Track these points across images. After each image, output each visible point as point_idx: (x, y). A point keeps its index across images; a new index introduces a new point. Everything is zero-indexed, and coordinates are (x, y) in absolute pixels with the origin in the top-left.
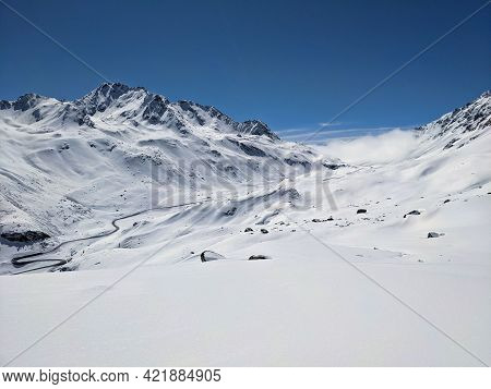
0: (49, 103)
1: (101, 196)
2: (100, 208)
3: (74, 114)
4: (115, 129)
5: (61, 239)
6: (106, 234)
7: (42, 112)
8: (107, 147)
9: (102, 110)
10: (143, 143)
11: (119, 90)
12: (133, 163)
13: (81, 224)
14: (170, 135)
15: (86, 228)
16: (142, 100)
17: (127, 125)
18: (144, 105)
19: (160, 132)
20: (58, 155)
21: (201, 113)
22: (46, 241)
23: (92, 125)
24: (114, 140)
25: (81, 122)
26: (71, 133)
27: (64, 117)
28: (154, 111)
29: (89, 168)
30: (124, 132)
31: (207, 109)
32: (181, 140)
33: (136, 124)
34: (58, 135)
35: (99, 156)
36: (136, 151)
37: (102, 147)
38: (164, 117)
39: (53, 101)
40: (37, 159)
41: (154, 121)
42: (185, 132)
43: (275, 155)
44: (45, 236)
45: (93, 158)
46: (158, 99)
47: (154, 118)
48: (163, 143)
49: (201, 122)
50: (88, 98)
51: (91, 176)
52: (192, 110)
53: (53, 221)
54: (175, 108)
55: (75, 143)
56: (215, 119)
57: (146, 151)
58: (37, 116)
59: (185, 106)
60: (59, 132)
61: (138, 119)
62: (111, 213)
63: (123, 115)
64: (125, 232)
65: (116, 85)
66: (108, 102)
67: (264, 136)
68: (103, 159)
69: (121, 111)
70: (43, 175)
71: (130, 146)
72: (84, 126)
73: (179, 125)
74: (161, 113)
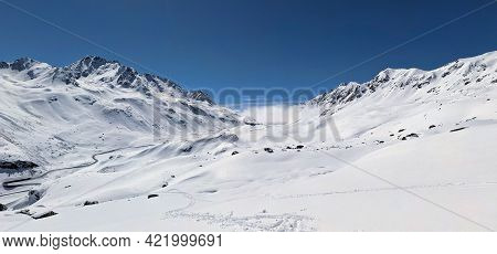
0: (42, 67)
1: (83, 137)
2: (82, 145)
3: (62, 75)
4: (95, 89)
5: (48, 168)
6: (87, 165)
7: (35, 73)
8: (89, 101)
9: (85, 75)
10: (117, 100)
11: (99, 62)
12: (110, 114)
13: (65, 157)
14: (139, 96)
15: (70, 159)
16: (117, 70)
17: (105, 87)
18: (118, 74)
19: (130, 94)
20: (49, 105)
21: (161, 83)
22: (34, 169)
23: (77, 85)
24: (94, 96)
25: (68, 82)
26: (59, 89)
27: (54, 77)
28: (126, 78)
29: (74, 116)
30: (103, 92)
31: (165, 81)
32: (147, 100)
33: (112, 87)
34: (48, 90)
35: (83, 108)
36: (112, 105)
37: (85, 101)
38: (134, 83)
39: (45, 65)
40: (30, 107)
41: (126, 85)
42: (149, 95)
44: (33, 165)
45: (77, 109)
46: (129, 70)
47: (126, 84)
48: (132, 101)
49: (161, 90)
50: (74, 66)
51: (75, 122)
52: (154, 81)
53: (42, 154)
54: (143, 79)
55: (62, 97)
56: (171, 88)
57: (119, 106)
58: (31, 75)
59: (149, 78)
60: (50, 88)
61: (114, 83)
62: (92, 150)
63: (102, 80)
64: (103, 163)
65: (97, 58)
66: (90, 71)
68: (85, 110)
69: (101, 77)
70: (35, 119)
71: (108, 102)
72: (70, 85)
73: (145, 89)
74: (132, 81)
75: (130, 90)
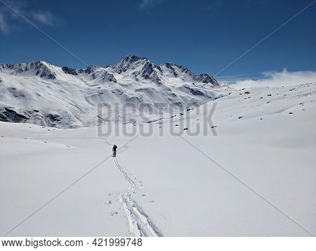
0: (99, 70)
3: (108, 76)
4: (126, 83)
7: (96, 74)
8: (119, 93)
9: (125, 71)
10: (137, 90)
11: (134, 59)
12: (129, 100)
14: (152, 85)
16: (143, 66)
17: (132, 81)
18: (144, 68)
19: (147, 84)
20: (98, 97)
23: (116, 82)
24: (124, 89)
25: (110, 80)
26: (105, 86)
27: (104, 78)
28: (148, 72)
29: (110, 103)
30: (130, 85)
32: (157, 88)
33: (137, 80)
34: (100, 88)
35: (115, 97)
36: (132, 95)
38: (151, 75)
39: (102, 69)
40: (90, 99)
41: (147, 77)
42: (160, 83)
43: (210, 95)
45: (113, 99)
46: (151, 65)
47: (147, 76)
48: (146, 90)
49: (176, 75)
50: (119, 64)
52: (172, 68)
55: (105, 91)
56: (184, 73)
57: (136, 94)
58: (94, 77)
59: (169, 66)
60: (101, 86)
61: (139, 76)
63: (134, 73)
65: (133, 57)
66: (128, 66)
67: (210, 84)
68: (117, 99)
69: (133, 71)
70: (91, 106)
71: (129, 92)
72: (112, 82)
73: (158, 80)
74: (150, 73)
75: (148, 81)
